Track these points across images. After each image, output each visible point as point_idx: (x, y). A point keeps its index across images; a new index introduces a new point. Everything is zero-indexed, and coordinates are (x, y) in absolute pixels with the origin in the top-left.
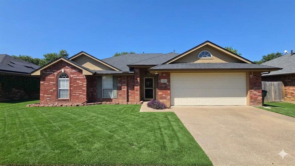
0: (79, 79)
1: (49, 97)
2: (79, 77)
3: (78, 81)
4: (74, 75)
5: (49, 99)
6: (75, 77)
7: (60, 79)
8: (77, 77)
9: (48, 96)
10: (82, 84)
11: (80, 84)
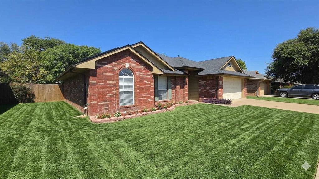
0: (146, 78)
1: (106, 105)
2: (146, 76)
3: (145, 81)
4: (140, 73)
5: (107, 107)
6: (142, 76)
7: (120, 77)
8: (144, 76)
9: (106, 103)
10: (149, 85)
11: (147, 85)
